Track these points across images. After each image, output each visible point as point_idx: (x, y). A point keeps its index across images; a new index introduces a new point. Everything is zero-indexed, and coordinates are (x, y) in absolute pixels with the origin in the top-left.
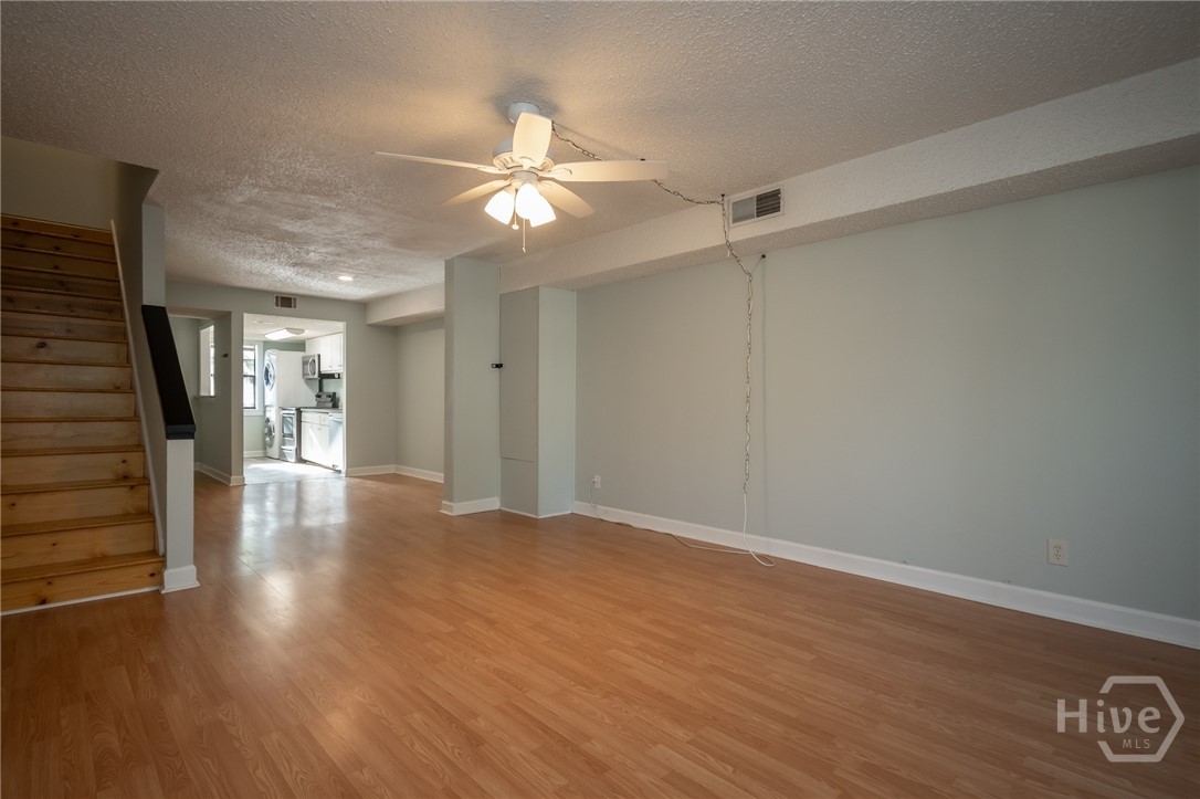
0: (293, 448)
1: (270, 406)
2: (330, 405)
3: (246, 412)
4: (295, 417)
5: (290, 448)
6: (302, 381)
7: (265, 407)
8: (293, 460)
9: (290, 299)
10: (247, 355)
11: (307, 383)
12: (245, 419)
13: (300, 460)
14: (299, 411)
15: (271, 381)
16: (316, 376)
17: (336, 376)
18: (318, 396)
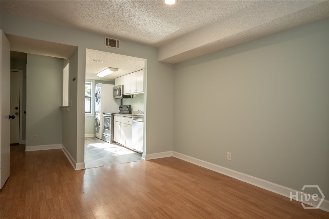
0: (110, 135)
1: (98, 112)
2: (128, 112)
3: (86, 115)
4: (110, 119)
5: (108, 135)
6: (113, 100)
7: (95, 112)
8: (109, 142)
9: (115, 41)
10: (88, 86)
11: (115, 101)
12: (86, 118)
13: (113, 142)
14: (113, 115)
15: (98, 100)
16: (121, 96)
17: (131, 97)
18: (121, 107)
